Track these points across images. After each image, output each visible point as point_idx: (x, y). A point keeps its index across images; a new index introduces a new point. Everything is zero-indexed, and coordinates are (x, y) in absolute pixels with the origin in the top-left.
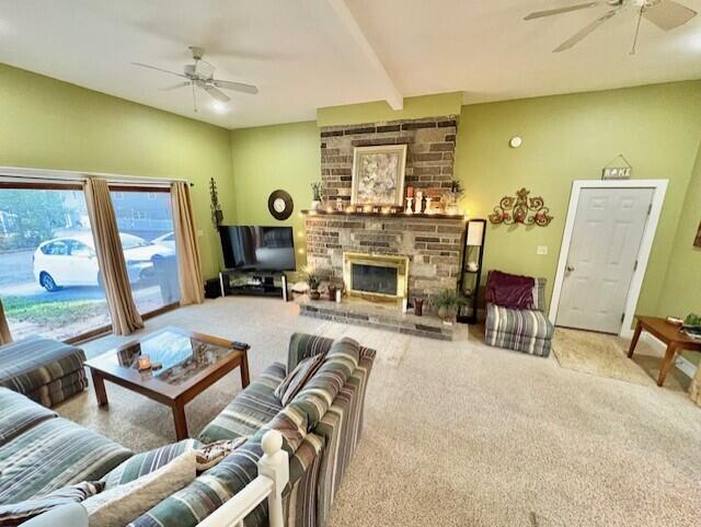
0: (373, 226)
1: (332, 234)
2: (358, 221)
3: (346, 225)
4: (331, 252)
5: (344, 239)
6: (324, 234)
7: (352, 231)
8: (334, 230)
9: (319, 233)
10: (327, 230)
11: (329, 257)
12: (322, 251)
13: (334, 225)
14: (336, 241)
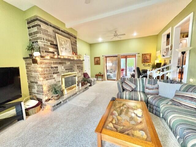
0: (68, 63)
1: (55, 67)
2: (64, 61)
3: (60, 63)
4: (55, 76)
5: (60, 69)
6: (51, 68)
7: (63, 65)
8: (56, 66)
9: (49, 68)
10: (53, 66)
11: (54, 78)
12: (51, 76)
13: (56, 63)
14: (57, 70)
